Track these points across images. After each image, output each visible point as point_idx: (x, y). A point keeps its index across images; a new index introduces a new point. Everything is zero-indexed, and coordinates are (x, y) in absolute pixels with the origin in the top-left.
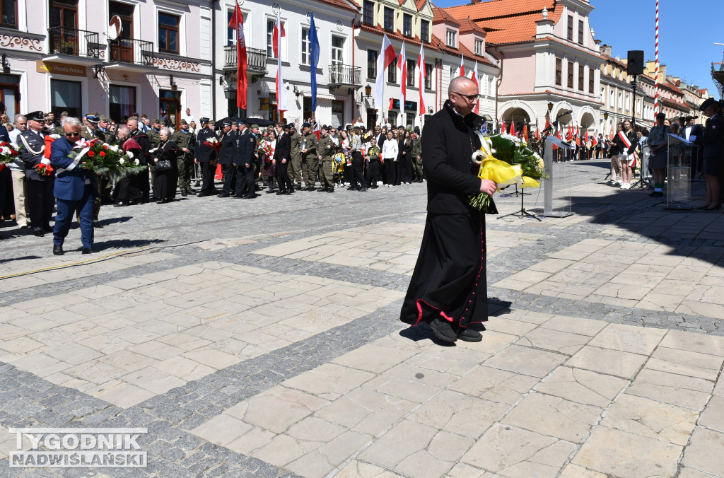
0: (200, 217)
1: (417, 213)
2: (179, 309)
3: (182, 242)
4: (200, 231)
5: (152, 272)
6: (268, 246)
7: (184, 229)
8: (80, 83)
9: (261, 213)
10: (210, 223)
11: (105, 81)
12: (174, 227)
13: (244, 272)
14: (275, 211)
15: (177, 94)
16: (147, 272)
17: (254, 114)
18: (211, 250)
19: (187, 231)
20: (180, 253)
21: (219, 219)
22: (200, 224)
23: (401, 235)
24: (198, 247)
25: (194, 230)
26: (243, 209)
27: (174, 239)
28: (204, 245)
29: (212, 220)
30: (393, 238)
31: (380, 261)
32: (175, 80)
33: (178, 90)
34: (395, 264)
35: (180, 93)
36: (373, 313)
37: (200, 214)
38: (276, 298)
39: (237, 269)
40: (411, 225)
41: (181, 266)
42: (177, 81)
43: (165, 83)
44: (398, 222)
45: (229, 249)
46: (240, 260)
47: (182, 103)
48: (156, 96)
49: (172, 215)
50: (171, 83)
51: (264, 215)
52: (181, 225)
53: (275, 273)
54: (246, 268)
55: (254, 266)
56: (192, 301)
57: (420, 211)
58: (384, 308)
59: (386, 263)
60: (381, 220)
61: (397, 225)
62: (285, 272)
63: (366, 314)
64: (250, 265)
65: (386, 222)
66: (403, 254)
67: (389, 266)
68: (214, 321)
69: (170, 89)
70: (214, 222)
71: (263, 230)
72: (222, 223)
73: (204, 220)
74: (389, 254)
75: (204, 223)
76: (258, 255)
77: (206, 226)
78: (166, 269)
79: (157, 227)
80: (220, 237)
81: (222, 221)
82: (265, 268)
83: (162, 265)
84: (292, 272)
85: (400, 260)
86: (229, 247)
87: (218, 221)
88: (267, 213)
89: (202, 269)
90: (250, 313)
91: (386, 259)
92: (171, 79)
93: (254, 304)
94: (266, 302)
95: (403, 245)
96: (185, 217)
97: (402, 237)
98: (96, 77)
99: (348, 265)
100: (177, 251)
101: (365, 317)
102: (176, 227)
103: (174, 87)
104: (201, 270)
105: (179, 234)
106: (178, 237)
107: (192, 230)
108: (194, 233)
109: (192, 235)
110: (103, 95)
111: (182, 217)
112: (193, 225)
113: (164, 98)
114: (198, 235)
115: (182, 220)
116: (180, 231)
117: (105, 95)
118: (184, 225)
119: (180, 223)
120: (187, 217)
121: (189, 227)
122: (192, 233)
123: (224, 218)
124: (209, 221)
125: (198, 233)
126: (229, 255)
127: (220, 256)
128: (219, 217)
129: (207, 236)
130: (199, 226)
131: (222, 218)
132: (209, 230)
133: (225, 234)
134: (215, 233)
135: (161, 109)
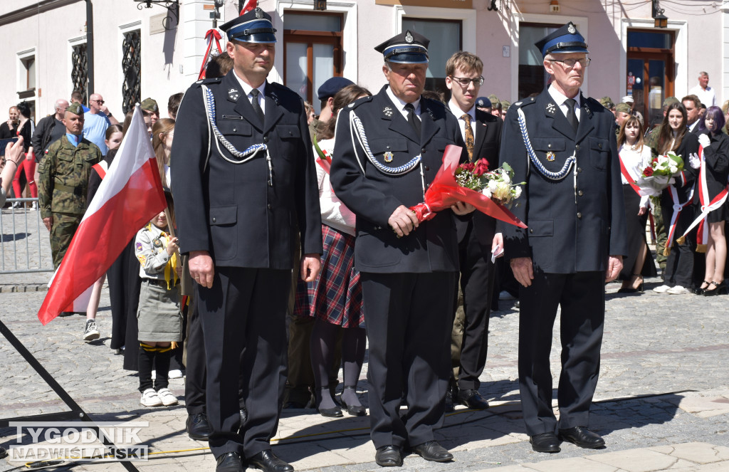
0: (694, 333)
4: (688, 366)
7: (654, 359)
8: (459, 22)
10: (714, 348)
11: (510, 15)
12: (630, 354)
15: (667, 37)
18: (702, 414)
19: (659, 366)
22: (692, 350)
24: (672, 407)
25: (676, 364)
29: (721, 342)
32: (665, 4)
33: (669, 27)
35: (673, 35)
37: (695, 326)
42: (667, 7)
43: (641, 14)
47: (677, 61)
48: (619, 43)
49: (632, 326)
50: (655, 11)
52: (648, 351)
69: (652, 26)
73: (704, 341)
75: (701, 349)
77: (704, 356)
92: (655, 3)
96: (660, 331)
98: (493, 7)
102: (635, 354)
103: (662, 20)
104: (667, 461)
105: (638, 371)
106: (635, 379)
107: (671, 364)
108: (673, 372)
109: (669, 376)
110: (507, 48)
111: (653, 330)
112: (675, 352)
113: (639, 49)
114: (680, 377)
115: (653, 338)
116: (643, 364)
117: (510, 47)
118: (654, 351)
119: (647, 345)
120: (664, 333)
121: (667, 357)
122: (668, 370)
124: (716, 344)
125: (682, 372)
127: (721, 432)
129: (701, 380)
130: (690, 354)
132: (711, 366)
134: (720, 375)
135: (631, 74)
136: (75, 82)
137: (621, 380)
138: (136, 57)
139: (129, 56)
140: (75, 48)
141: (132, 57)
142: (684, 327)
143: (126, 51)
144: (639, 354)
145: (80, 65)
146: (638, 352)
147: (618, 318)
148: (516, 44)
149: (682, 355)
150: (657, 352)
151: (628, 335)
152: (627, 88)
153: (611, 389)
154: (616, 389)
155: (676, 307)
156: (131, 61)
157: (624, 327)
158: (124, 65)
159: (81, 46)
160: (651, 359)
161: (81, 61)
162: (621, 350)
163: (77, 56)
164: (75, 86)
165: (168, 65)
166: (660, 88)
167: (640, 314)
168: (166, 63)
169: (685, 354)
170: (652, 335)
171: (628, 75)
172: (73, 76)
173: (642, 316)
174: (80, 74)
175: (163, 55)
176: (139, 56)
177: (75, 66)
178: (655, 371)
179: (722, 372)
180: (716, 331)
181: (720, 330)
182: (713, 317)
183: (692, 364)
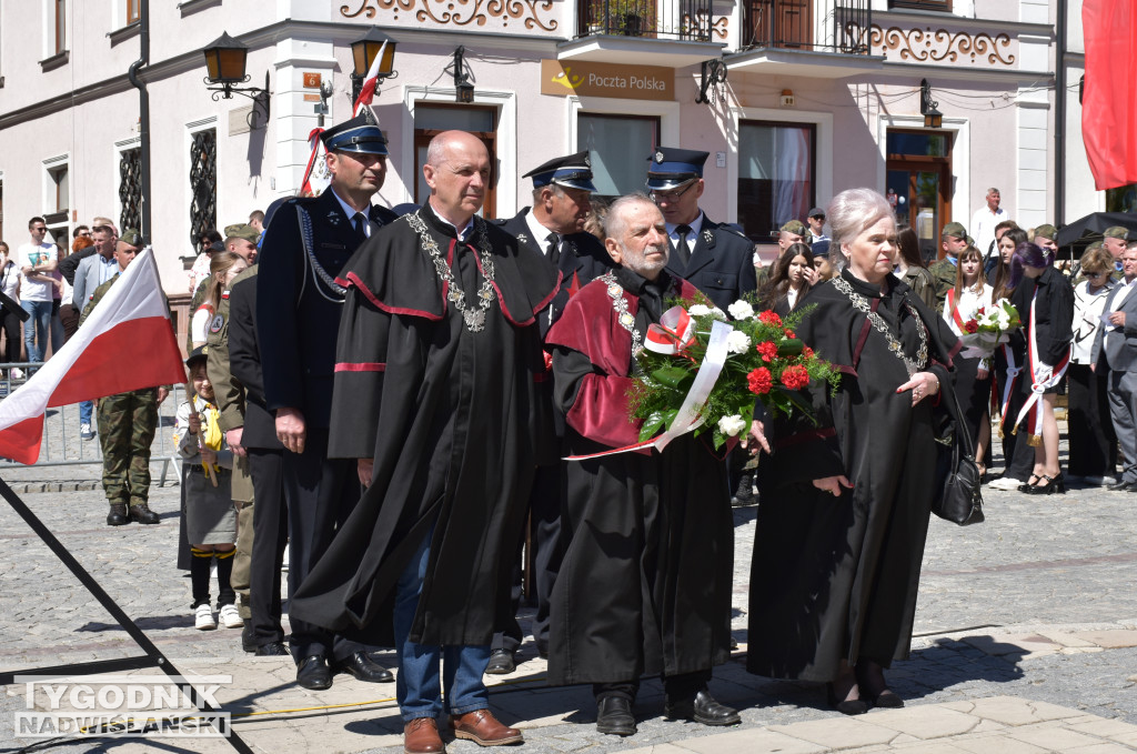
0: (989, 546)
4: (983, 593)
5: (816, 718)
7: (936, 584)
8: (657, 120)
10: (1017, 567)
11: (726, 111)
13: (1107, 739)
15: (942, 140)
16: (804, 717)
21: (1051, 558)
22: (988, 570)
24: (968, 648)
25: (968, 589)
29: (1026, 559)
32: (938, 96)
33: (945, 126)
35: (950, 137)
37: (990, 538)
39: (1085, 727)
42: (943, 99)
43: (905, 109)
45: (1066, 658)
46: (1099, 700)
47: (955, 173)
48: (876, 148)
50: (924, 105)
52: (927, 572)
54: (1118, 728)
64: (1131, 718)
69: (921, 125)
70: (1035, 565)
72: (1058, 570)
73: (1003, 558)
75: (1000, 569)
77: (1004, 578)
80: (1049, 619)
81: (1060, 563)
86: (1069, 651)
87: (1047, 564)
92: (925, 94)
98: (703, 99)
103: (934, 117)
104: (967, 722)
107: (960, 589)
109: (959, 606)
110: (722, 155)
111: (932, 543)
112: (965, 573)
113: (903, 157)
114: (975, 607)
115: (934, 554)
117: (726, 153)
118: (936, 572)
120: (948, 547)
121: (953, 580)
122: (957, 598)
123: (1067, 554)
124: (1019, 562)
125: (977, 600)
126: (1065, 681)
127: (1037, 682)
128: (1052, 551)
129: (1003, 610)
130: (984, 576)
131: (1062, 553)
132: (1015, 591)
133: (1064, 609)
134: (1028, 604)
135: (891, 191)
136: (124, 201)
138: (209, 166)
139: (200, 166)
140: (124, 153)
141: (205, 167)
142: (974, 538)
143: (195, 157)
145: (131, 177)
148: (734, 149)
149: (974, 576)
156: (202, 172)
158: (193, 178)
159: (133, 151)
160: (933, 583)
161: (133, 172)
163: (127, 166)
164: (124, 206)
165: (254, 178)
166: (931, 210)
168: (252, 176)
169: (979, 576)
170: (931, 550)
172: (121, 192)
174: (132, 189)
175: (247, 164)
176: (213, 165)
177: (124, 179)
178: (939, 598)
179: (1031, 599)
180: (1019, 544)
181: (1024, 543)
182: (1013, 525)
183: (989, 590)
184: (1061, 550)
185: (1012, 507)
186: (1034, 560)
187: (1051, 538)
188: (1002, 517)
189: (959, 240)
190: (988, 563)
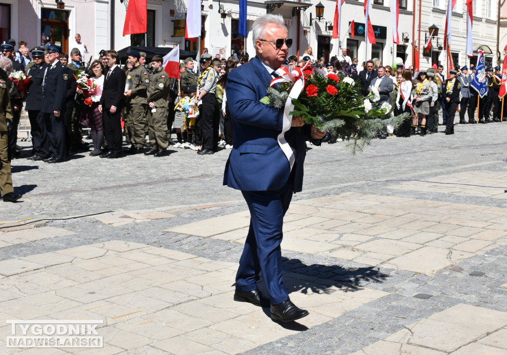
0: (96, 180)
1: (391, 181)
2: (78, 304)
3: (75, 213)
4: (97, 199)
5: (38, 253)
6: (190, 222)
7: (77, 196)
9: (176, 177)
10: (109, 188)
12: (62, 192)
13: (159, 256)
14: (195, 174)
15: (64, 14)
16: (33, 253)
17: (165, 42)
18: (114, 225)
19: (81, 199)
20: (74, 228)
21: (121, 184)
22: (97, 189)
23: (371, 211)
24: (97, 221)
25: (90, 197)
26: (153, 171)
27: (65, 209)
28: (105, 218)
29: (111, 184)
30: (360, 214)
31: (344, 247)
33: (66, 8)
34: (364, 252)
35: (68, 13)
36: (338, 319)
37: (96, 176)
38: (205, 294)
39: (149, 251)
40: (384, 198)
41: (77, 246)
44: (365, 193)
45: (137, 224)
46: (153, 240)
47: (70, 28)
48: (37, 16)
49: (60, 177)
51: (181, 179)
52: (72, 191)
53: (201, 259)
54: (163, 251)
55: (172, 249)
56: (93, 293)
57: (395, 178)
58: (353, 311)
59: (353, 250)
60: (342, 190)
61: (365, 197)
62: (215, 258)
63: (329, 319)
64: (167, 247)
65: (348, 193)
66: (376, 238)
67: (356, 254)
68: (124, 322)
69: (55, 7)
70: (115, 187)
71: (182, 199)
72: (125, 189)
73: (102, 184)
74: (355, 237)
75: (102, 189)
76: (177, 234)
77: (104, 192)
78: (56, 249)
79: (41, 192)
80: (125, 208)
81: (125, 186)
82: (187, 252)
83: (51, 244)
84: (224, 259)
85: (371, 246)
86: (138, 221)
87: (120, 187)
88: (185, 176)
89: (106, 251)
90: (171, 312)
91: (353, 244)
93: (175, 301)
94: (192, 298)
95: (374, 225)
96: (76, 179)
97: (373, 214)
99: (301, 251)
100: (70, 225)
101: (327, 324)
102: (65, 192)
103: (61, 4)
104: (102, 252)
105: (70, 202)
106: (70, 206)
107: (87, 198)
108: (90, 202)
109: (89, 204)
111: (72, 179)
112: (88, 191)
113: (47, 20)
114: (95, 205)
115: (73, 183)
116: (71, 198)
118: (75, 190)
119: (71, 187)
120: (79, 180)
121: (83, 193)
122: (87, 201)
123: (127, 182)
124: (109, 186)
125: (96, 202)
126: (138, 233)
127: (127, 234)
128: (121, 181)
129: (107, 206)
130: (96, 192)
131: (126, 182)
132: (110, 198)
133: (131, 205)
134: (117, 203)
137: (61, 207)
142: (89, 177)
144: (67, 192)
146: (66, 192)
147: (51, 173)
149: (92, 192)
150: (77, 191)
151: (58, 182)
152: (41, 42)
153: (57, 212)
154: (60, 212)
155: (82, 166)
157: (55, 178)
160: (75, 195)
162: (56, 191)
166: (60, 42)
167: (63, 170)
169: (94, 192)
170: (72, 182)
171: (42, 35)
173: (64, 171)
178: (79, 201)
179: (117, 201)
180: (108, 179)
181: (110, 178)
182: (104, 171)
183: (99, 197)
184: (125, 180)
185: (102, 164)
186: (115, 185)
187: (120, 176)
188: (99, 168)
189: (77, 55)
190: (96, 186)
